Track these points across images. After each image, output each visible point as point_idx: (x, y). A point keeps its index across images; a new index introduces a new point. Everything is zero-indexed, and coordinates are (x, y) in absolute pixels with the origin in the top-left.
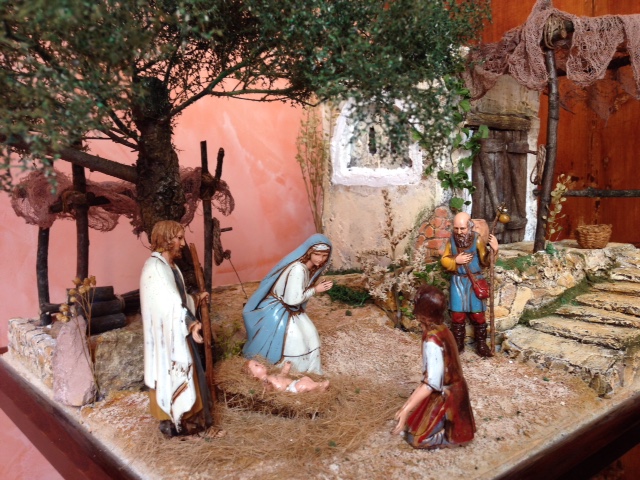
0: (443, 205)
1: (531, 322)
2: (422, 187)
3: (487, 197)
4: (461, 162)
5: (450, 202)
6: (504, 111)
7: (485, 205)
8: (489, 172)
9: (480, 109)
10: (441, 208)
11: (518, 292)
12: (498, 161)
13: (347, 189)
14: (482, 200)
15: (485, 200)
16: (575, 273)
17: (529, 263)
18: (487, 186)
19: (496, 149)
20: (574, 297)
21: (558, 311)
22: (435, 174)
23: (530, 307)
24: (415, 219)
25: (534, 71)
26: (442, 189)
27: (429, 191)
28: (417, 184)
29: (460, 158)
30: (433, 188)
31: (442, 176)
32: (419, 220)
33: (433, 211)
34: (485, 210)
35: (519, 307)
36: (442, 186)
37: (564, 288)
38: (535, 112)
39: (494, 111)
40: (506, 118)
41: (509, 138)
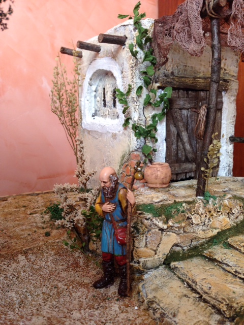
0: (136, 150)
1: (173, 264)
2: (124, 135)
3: (180, 144)
4: (154, 117)
5: (142, 148)
6: (201, 75)
7: (177, 150)
8: (181, 124)
9: (176, 74)
10: (135, 153)
11: (163, 237)
12: (191, 116)
13: (89, 132)
14: (174, 146)
15: (177, 146)
16: (232, 217)
17: (178, 211)
18: (179, 135)
19: (188, 106)
20: (227, 239)
21: (206, 252)
22: (130, 126)
23: (178, 249)
24: (120, 160)
25: (194, 38)
26: (136, 138)
27: (127, 138)
28: (121, 132)
29: (153, 113)
30: (129, 136)
31: (135, 128)
32: (122, 160)
33: (130, 155)
34: (177, 154)
35: (165, 249)
36: (136, 136)
37: (218, 231)
38: (233, 76)
39: (190, 76)
40: (201, 81)
41: (202, 97)
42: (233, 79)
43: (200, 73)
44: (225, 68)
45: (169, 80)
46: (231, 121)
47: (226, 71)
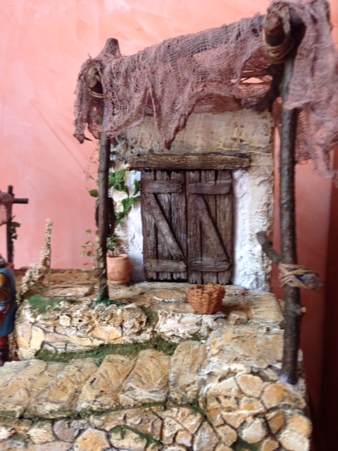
3: (159, 236)
4: (125, 202)
11: (33, 331)
18: (156, 225)
19: (166, 190)
29: (125, 197)
38: (259, 148)
39: (180, 152)
40: (194, 158)
41: (193, 179)
42: (258, 152)
43: (196, 147)
44: (242, 137)
45: (142, 160)
46: (260, 210)
47: (244, 143)
